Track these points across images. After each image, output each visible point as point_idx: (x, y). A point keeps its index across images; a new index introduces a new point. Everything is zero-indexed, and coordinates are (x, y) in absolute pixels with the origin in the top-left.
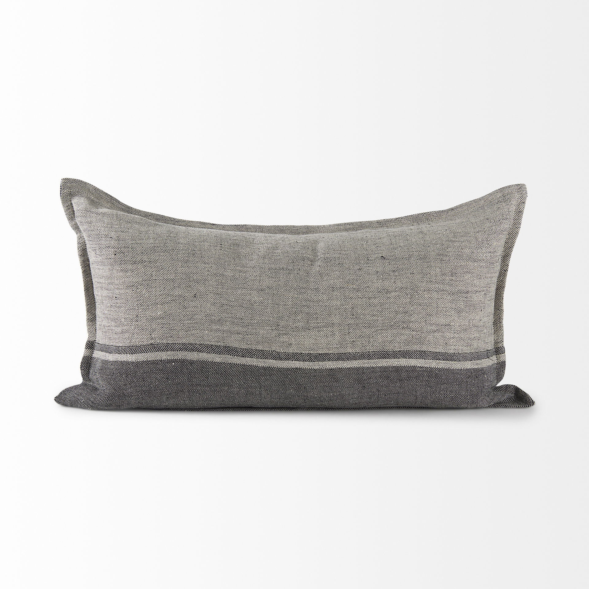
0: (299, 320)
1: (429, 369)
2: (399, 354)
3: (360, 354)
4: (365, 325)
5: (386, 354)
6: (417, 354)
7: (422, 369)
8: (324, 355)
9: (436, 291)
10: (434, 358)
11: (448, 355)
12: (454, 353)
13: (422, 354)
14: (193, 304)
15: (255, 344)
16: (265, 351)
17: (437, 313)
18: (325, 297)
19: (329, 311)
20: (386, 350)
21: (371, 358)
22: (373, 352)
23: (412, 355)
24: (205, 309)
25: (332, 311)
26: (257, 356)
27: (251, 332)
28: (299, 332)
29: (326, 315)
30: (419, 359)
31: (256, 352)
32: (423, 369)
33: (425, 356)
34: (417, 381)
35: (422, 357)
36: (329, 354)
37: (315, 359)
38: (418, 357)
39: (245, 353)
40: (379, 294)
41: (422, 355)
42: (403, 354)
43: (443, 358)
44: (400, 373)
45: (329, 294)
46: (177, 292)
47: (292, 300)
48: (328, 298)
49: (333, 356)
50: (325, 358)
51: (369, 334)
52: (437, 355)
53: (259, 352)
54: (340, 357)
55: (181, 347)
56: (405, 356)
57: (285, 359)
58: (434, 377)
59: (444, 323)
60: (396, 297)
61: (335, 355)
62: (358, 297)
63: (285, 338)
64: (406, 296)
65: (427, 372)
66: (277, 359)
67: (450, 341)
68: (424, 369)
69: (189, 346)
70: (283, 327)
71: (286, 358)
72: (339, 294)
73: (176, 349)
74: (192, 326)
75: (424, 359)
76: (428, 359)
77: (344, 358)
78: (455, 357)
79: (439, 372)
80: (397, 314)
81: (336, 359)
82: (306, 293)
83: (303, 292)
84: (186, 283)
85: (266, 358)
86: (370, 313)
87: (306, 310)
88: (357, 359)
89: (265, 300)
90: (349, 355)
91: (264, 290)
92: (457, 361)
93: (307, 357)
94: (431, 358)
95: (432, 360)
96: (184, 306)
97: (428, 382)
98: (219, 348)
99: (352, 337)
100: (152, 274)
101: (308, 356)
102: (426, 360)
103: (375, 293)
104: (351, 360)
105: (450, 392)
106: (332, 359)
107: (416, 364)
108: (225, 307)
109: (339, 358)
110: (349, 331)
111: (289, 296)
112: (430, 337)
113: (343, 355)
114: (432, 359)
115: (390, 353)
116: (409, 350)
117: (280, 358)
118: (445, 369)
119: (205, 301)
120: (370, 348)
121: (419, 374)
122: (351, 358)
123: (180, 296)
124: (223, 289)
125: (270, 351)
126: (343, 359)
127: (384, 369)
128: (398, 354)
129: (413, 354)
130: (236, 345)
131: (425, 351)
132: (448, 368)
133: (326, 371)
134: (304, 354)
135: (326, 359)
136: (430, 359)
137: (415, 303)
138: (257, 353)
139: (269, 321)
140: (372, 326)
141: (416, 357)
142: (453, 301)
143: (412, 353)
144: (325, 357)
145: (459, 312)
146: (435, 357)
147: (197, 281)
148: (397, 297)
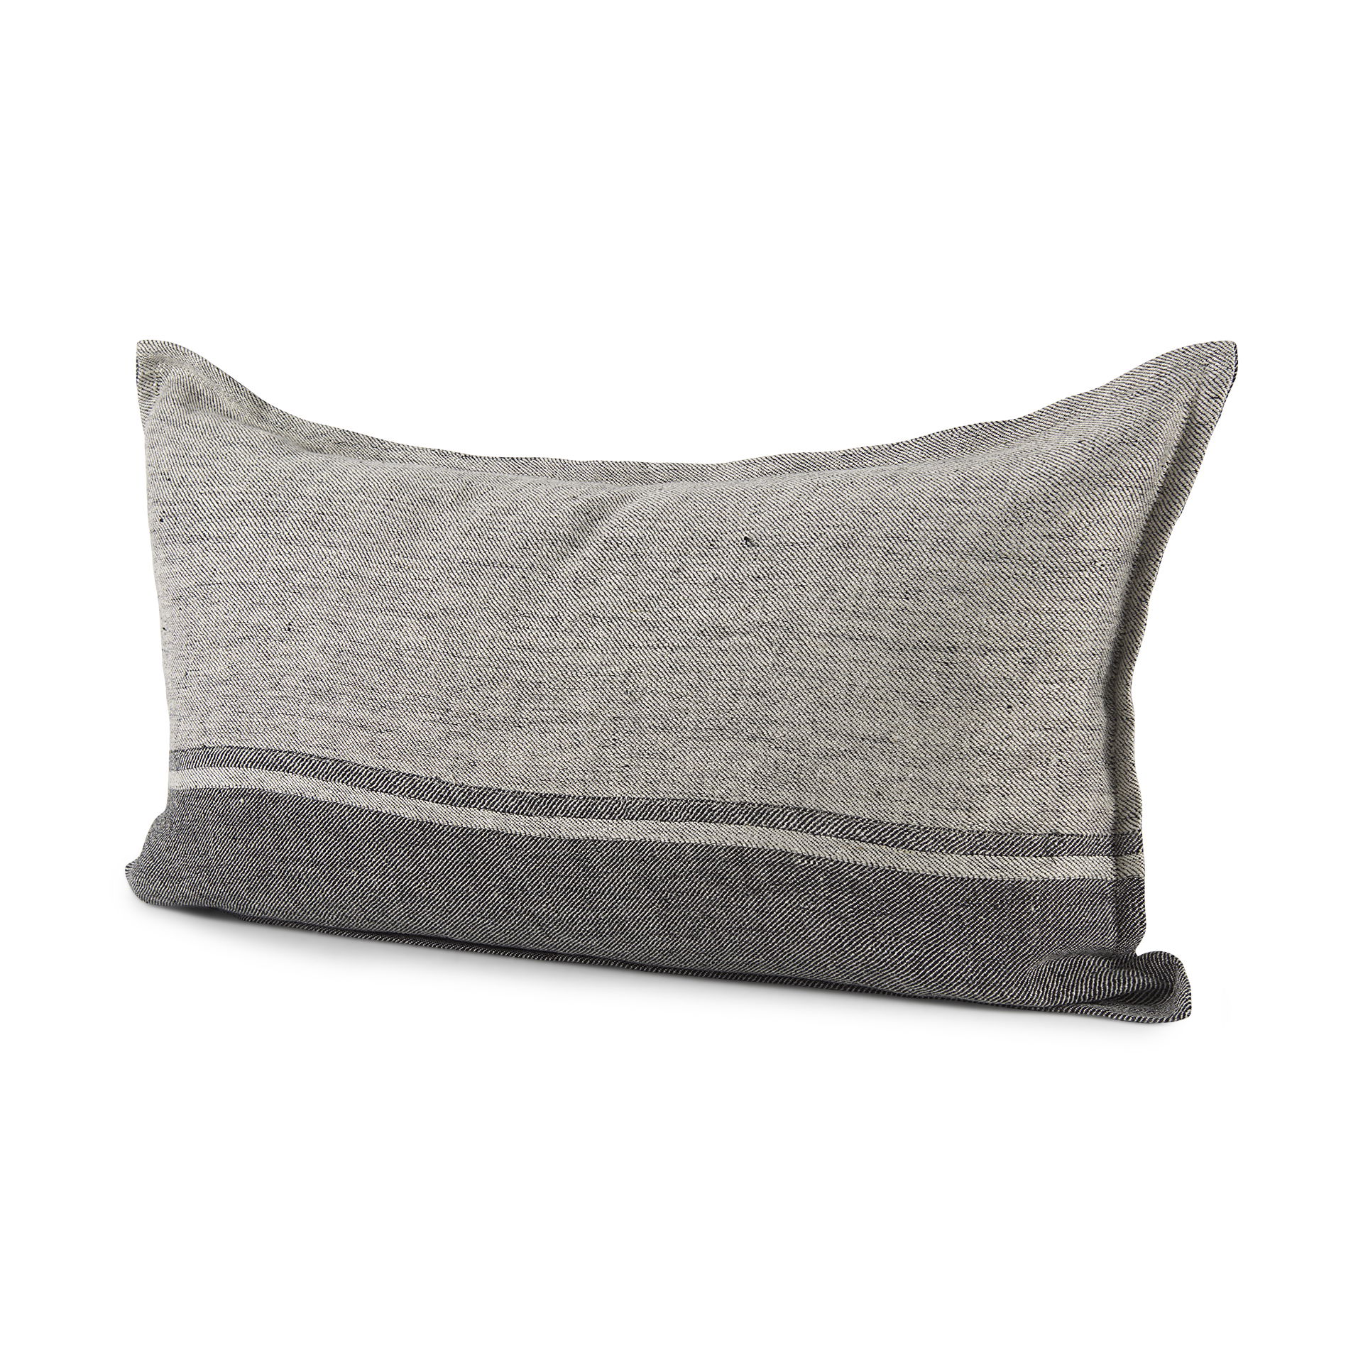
0: (499, 698)
1: (831, 866)
2: (741, 813)
3: (641, 802)
4: (654, 722)
5: (704, 810)
6: (789, 816)
7: (809, 862)
8: (552, 799)
9: (851, 639)
10: (841, 832)
11: (886, 830)
12: (906, 826)
13: (803, 816)
14: (283, 648)
15: (395, 756)
16: (418, 777)
17: (848, 702)
18: (570, 641)
19: (573, 679)
20: (707, 799)
21: (669, 818)
22: (673, 800)
23: (775, 820)
24: (306, 660)
25: (579, 680)
26: (400, 789)
27: (390, 724)
28: (495, 731)
29: (565, 690)
30: (796, 830)
31: (398, 780)
32: (812, 862)
33: (814, 825)
34: (800, 898)
35: (805, 828)
36: (564, 797)
37: (531, 807)
38: (795, 825)
39: (376, 781)
40: (699, 638)
41: (805, 819)
42: (751, 813)
43: (870, 836)
44: (749, 869)
45: (581, 634)
46: (257, 617)
47: (492, 646)
48: (575, 644)
49: (575, 803)
50: (556, 807)
51: (664, 747)
52: (850, 825)
53: (405, 778)
54: (592, 807)
55: (253, 757)
56: (757, 820)
57: (463, 802)
58: (846, 890)
59: (871, 733)
60: (742, 648)
61: (581, 802)
62: (646, 645)
63: (459, 746)
64: (767, 648)
65: (825, 874)
66: (444, 800)
67: (890, 787)
68: (814, 863)
69: (267, 755)
70: (458, 715)
71: (464, 800)
72: (604, 634)
73: (245, 762)
74: (277, 704)
75: (813, 833)
76: (824, 834)
77: (603, 813)
78: (908, 837)
79: (859, 876)
80: (737, 696)
81: (584, 811)
82: (528, 628)
83: (521, 626)
84: (277, 593)
85: (421, 796)
86: (668, 690)
87: (518, 673)
88: (634, 816)
89: (428, 643)
90: (614, 804)
91: (434, 616)
92: (917, 849)
93: (513, 800)
94: (833, 833)
95: (835, 839)
96: (267, 652)
97: (832, 905)
98: (324, 764)
99: (622, 755)
100: (215, 570)
101: (514, 798)
102: (818, 836)
103: (691, 634)
104: (619, 817)
105: (907, 942)
106: (573, 811)
107: (790, 846)
108: (345, 657)
109: (590, 809)
110: (614, 737)
111: (487, 633)
112: (826, 771)
113: (600, 804)
114: (836, 836)
115: (715, 806)
116: (768, 802)
117: (451, 798)
118: (881, 871)
119: (307, 640)
120: (665, 790)
121: (802, 876)
122: (618, 813)
123: (261, 628)
124: (349, 611)
125: (427, 778)
126: (601, 815)
127: (707, 852)
128: (736, 812)
129: (778, 816)
130: (356, 757)
131: (812, 811)
132: (890, 867)
133: (563, 845)
134: (504, 791)
135: (558, 812)
136: (831, 836)
137: (789, 671)
138: (401, 783)
139: (430, 696)
140: (671, 725)
141: (788, 824)
142: (902, 670)
143: (775, 813)
144: (554, 803)
145: (922, 705)
146: (844, 829)
147: (300, 590)
148: (745, 651)
